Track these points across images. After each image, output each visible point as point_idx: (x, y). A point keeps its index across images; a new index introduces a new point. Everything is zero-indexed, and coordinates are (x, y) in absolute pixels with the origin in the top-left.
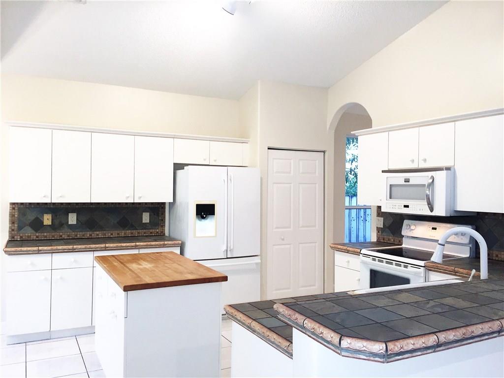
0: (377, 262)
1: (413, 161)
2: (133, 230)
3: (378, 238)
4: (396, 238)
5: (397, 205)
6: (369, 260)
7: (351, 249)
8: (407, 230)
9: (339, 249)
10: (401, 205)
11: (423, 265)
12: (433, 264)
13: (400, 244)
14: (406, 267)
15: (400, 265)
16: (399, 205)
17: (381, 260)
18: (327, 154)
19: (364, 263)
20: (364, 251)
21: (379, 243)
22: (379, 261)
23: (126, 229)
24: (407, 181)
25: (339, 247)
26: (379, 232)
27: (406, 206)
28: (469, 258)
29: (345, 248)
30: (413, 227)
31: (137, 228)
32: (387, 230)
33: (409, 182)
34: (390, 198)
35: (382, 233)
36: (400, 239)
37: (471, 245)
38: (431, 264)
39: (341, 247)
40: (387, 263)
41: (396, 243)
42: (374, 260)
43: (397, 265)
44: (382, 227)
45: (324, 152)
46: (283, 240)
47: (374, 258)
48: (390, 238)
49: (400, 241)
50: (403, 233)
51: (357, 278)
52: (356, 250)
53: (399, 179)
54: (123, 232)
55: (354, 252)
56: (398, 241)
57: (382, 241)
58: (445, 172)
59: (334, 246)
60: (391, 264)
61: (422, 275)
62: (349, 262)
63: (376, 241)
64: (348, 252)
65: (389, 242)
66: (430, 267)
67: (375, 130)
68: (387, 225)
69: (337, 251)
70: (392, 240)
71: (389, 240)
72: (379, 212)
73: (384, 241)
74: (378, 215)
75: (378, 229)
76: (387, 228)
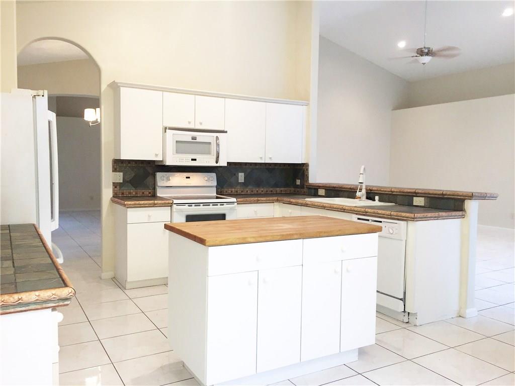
0: (194, 208)
1: (190, 123)
3: (115, 194)
5: (184, 159)
7: (160, 202)
8: (162, 181)
9: (141, 205)
11: (236, 201)
15: (217, 205)
16: (187, 158)
17: (198, 205)
19: (178, 212)
25: (142, 202)
26: (116, 187)
27: (194, 160)
33: (196, 139)
34: (176, 153)
35: (120, 187)
39: (146, 202)
40: (204, 206)
41: (139, 195)
44: (122, 182)
47: (190, 205)
48: (132, 191)
50: (158, 184)
53: (187, 136)
55: (163, 204)
63: (112, 196)
64: (154, 205)
65: (129, 195)
70: (134, 193)
72: (115, 167)
73: (123, 195)
74: (115, 170)
75: (115, 185)
76: (127, 182)
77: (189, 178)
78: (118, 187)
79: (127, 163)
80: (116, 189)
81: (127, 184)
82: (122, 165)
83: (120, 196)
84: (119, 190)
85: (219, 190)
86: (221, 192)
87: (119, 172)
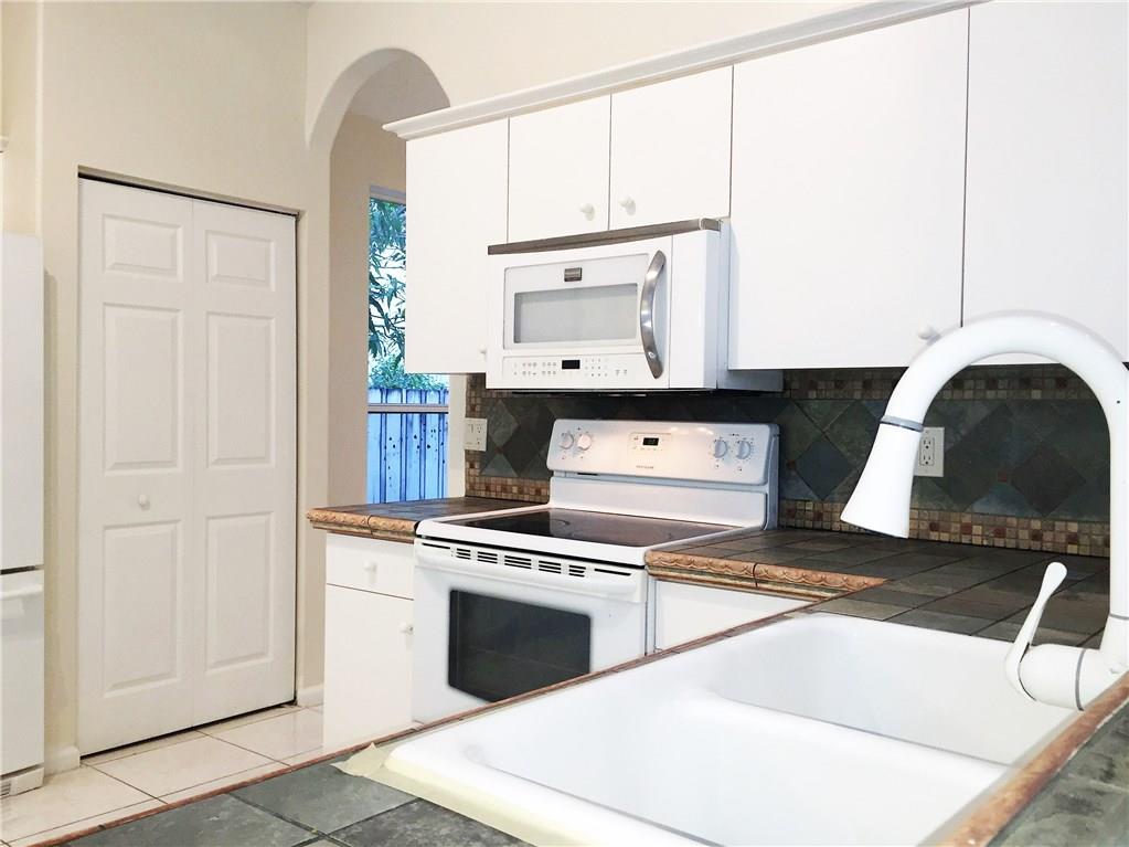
0: (473, 562)
1: (590, 212)
3: (471, 486)
4: (528, 482)
5: (539, 361)
6: (448, 556)
7: (381, 523)
8: (562, 453)
9: (341, 525)
10: (552, 360)
11: (640, 563)
12: (674, 556)
13: (538, 499)
14: (577, 572)
15: (556, 569)
16: (547, 360)
17: (488, 553)
18: (304, 222)
19: (427, 568)
20: (428, 527)
21: (472, 500)
22: (482, 557)
24: (573, 275)
25: (341, 517)
26: (472, 466)
27: (571, 365)
28: (762, 529)
29: (360, 519)
30: (582, 442)
32: (499, 457)
33: (579, 279)
34: (517, 340)
35: (482, 469)
36: (539, 483)
37: (766, 489)
38: (668, 557)
39: (349, 518)
40: (510, 561)
41: (526, 498)
42: (464, 555)
43: (544, 567)
44: (484, 449)
45: (297, 216)
46: (145, 506)
47: (464, 548)
48: (509, 481)
49: (538, 492)
50: (551, 464)
51: (404, 625)
52: (399, 524)
53: (546, 271)
55: (393, 532)
56: (533, 492)
57: (483, 494)
58: (703, 234)
59: (321, 515)
60: (526, 564)
61: (637, 598)
62: (374, 569)
63: (463, 495)
64: (371, 532)
65: (504, 496)
66: (665, 568)
67: (459, 114)
68: (499, 443)
69: (333, 531)
70: (515, 490)
71: (505, 489)
72: (473, 401)
74: (471, 412)
75: (471, 457)
76: (498, 450)
77: (654, 442)
78: (476, 465)
80: (472, 471)
81: (496, 457)
84: (480, 475)
85: (809, 507)
86: (819, 516)
87: (480, 417)
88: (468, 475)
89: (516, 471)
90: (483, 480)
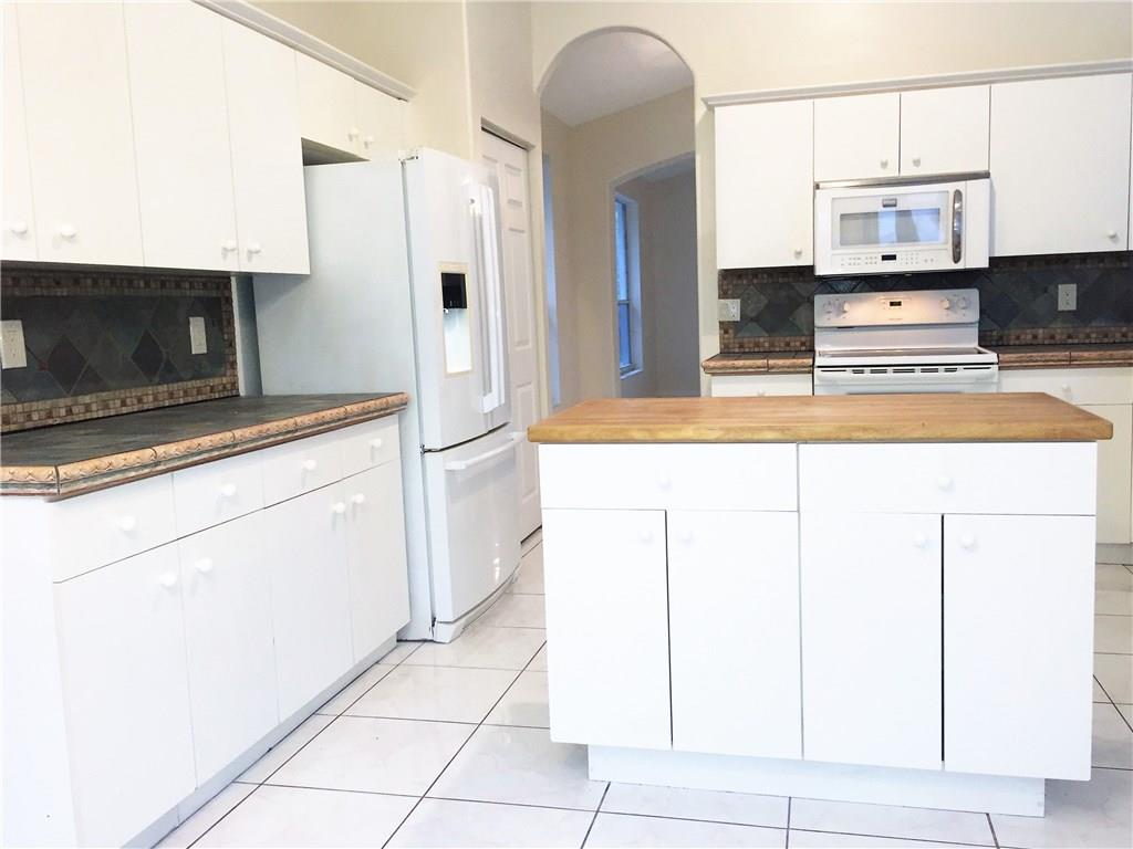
1: (884, 165)
2: (172, 382)
3: (725, 346)
4: (779, 338)
5: (863, 256)
8: (827, 315)
9: (738, 368)
10: (873, 256)
11: (996, 361)
16: (869, 256)
17: (879, 370)
19: (827, 385)
21: (727, 355)
23: (157, 380)
24: (890, 203)
26: (726, 332)
27: (889, 258)
30: (848, 307)
31: (182, 375)
32: (753, 324)
33: (895, 205)
34: (841, 243)
35: (736, 333)
44: (738, 319)
45: (528, 151)
47: (858, 369)
48: (762, 340)
49: (788, 344)
50: (818, 323)
52: (799, 362)
54: (150, 390)
55: (790, 367)
63: (718, 352)
64: (769, 370)
65: (757, 349)
66: (1010, 362)
68: (752, 314)
70: (767, 345)
71: (757, 345)
72: (725, 287)
73: (742, 350)
74: (724, 294)
75: (725, 326)
76: (752, 320)
77: (899, 304)
78: (731, 331)
79: (750, 277)
80: (726, 336)
81: (750, 324)
82: (740, 282)
83: (737, 350)
84: (735, 338)
85: (995, 333)
86: (1001, 338)
87: (734, 298)
88: (722, 338)
89: (767, 332)
90: (736, 341)
